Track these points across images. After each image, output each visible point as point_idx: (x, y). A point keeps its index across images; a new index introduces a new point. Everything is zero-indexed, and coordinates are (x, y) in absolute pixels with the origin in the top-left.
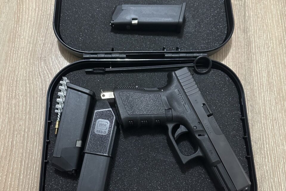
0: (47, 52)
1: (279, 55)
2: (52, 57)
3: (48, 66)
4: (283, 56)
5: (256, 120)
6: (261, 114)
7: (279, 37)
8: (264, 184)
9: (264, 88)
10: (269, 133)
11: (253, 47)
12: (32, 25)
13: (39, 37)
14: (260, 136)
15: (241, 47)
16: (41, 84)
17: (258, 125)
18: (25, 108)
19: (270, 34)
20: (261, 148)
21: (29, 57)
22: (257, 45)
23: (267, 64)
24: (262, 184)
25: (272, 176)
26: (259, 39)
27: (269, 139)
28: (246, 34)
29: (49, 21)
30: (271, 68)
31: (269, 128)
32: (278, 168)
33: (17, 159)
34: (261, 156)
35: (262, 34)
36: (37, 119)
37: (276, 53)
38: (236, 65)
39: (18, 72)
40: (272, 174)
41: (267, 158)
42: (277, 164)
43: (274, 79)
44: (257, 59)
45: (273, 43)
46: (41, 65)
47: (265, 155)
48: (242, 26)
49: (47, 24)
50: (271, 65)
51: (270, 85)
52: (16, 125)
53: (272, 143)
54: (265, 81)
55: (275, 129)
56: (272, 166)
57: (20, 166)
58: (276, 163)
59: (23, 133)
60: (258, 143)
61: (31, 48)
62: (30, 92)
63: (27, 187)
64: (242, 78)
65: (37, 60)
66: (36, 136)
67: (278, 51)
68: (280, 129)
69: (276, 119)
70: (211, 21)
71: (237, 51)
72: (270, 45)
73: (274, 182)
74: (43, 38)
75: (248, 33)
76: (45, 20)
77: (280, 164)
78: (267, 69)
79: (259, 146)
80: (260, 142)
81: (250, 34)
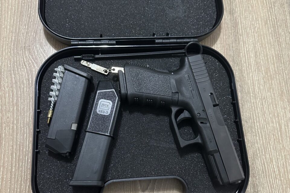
0: (30, 41)
1: (265, 35)
2: (36, 46)
3: (32, 56)
4: (269, 36)
5: (246, 100)
6: (250, 94)
7: (264, 17)
8: (257, 161)
9: (252, 68)
10: (259, 112)
11: (239, 28)
12: (13, 13)
13: (22, 25)
14: (251, 115)
15: (228, 28)
16: (26, 74)
17: (248, 104)
18: (12, 99)
19: (256, 15)
20: (252, 127)
21: (12, 47)
22: (244, 26)
23: (254, 44)
24: (255, 161)
25: (263, 153)
26: (245, 20)
27: (259, 118)
28: (233, 15)
29: (31, 9)
30: (259, 49)
31: (259, 107)
32: (269, 145)
33: (7, 151)
34: (252, 135)
35: (248, 15)
36: (26, 110)
37: (262, 33)
38: (224, 47)
39: (2, 63)
40: (264, 151)
41: (258, 136)
42: (268, 141)
43: (261, 59)
44: (244, 40)
45: (259, 24)
46: (25, 54)
47: (256, 133)
48: (228, 7)
49: (29, 12)
50: (258, 45)
51: (258, 65)
52: (3, 118)
53: (262, 121)
54: (253, 62)
55: (265, 107)
56: (263, 143)
57: (11, 159)
58: (267, 140)
59: (11, 125)
60: (249, 122)
61: (14, 38)
62: (16, 83)
63: (20, 180)
64: (230, 59)
65: (21, 49)
66: (25, 127)
67: (264, 31)
68: (269, 107)
69: (265, 97)
70: (200, 6)
71: (224, 33)
72: (256, 26)
73: (266, 158)
74: (25, 26)
75: (234, 14)
76: (26, 8)
77: (271, 141)
78: (254, 49)
79: (250, 124)
80: (250, 120)
81: (236, 16)
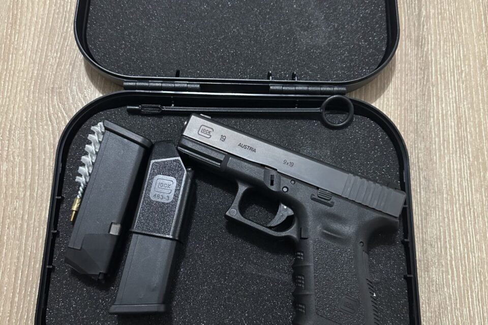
0: (63, 79)
1: (479, 87)
2: (72, 88)
3: (64, 105)
5: (434, 205)
6: (443, 194)
7: (480, 54)
8: (444, 319)
9: (451, 147)
10: (456, 228)
11: (432, 72)
12: (39, 30)
13: (51, 51)
14: (440, 233)
15: (411, 71)
16: (51, 136)
17: (437, 213)
18: (24, 178)
19: (465, 49)
20: (440, 256)
21: (32, 87)
22: (440, 68)
23: (458, 103)
24: (440, 318)
25: (458, 305)
26: (443, 58)
27: (455, 239)
28: (421, 48)
29: (68, 24)
30: (465, 112)
31: (457, 219)
32: (469, 291)
33: (9, 266)
34: (439, 270)
35: (449, 49)
36: (45, 197)
37: (473, 83)
38: (401, 105)
39: (13, 114)
40: (460, 301)
41: (450, 273)
42: (469, 283)
43: (468, 130)
44: (439, 95)
45: (469, 65)
46: (52, 101)
47: (447, 267)
48: (415, 33)
49: (66, 28)
50: (464, 105)
51: (461, 142)
52: (7, 208)
53: (460, 246)
54: (452, 135)
55: (467, 221)
56: (459, 287)
57: (13, 280)
58: (467, 283)
59: (19, 222)
60: (436, 247)
61: (36, 72)
62: (33, 150)
63: (26, 317)
64: (411, 128)
65: (46, 92)
66: (42, 228)
67: (479, 79)
68: (477, 221)
69: (469, 203)
70: (357, 27)
71: (403, 80)
72: (463, 69)
73: (462, 316)
74: (57, 54)
75: (425, 47)
76: (61, 22)
77: (474, 285)
78: (457, 113)
79: (438, 251)
80: (439, 243)
81: (428, 49)
